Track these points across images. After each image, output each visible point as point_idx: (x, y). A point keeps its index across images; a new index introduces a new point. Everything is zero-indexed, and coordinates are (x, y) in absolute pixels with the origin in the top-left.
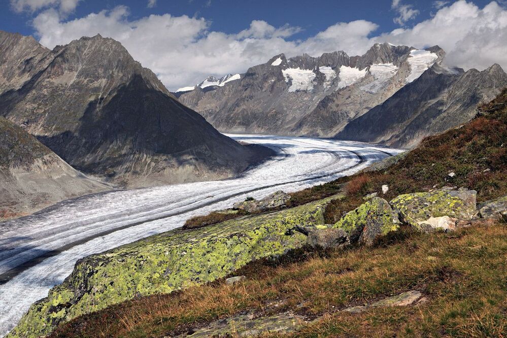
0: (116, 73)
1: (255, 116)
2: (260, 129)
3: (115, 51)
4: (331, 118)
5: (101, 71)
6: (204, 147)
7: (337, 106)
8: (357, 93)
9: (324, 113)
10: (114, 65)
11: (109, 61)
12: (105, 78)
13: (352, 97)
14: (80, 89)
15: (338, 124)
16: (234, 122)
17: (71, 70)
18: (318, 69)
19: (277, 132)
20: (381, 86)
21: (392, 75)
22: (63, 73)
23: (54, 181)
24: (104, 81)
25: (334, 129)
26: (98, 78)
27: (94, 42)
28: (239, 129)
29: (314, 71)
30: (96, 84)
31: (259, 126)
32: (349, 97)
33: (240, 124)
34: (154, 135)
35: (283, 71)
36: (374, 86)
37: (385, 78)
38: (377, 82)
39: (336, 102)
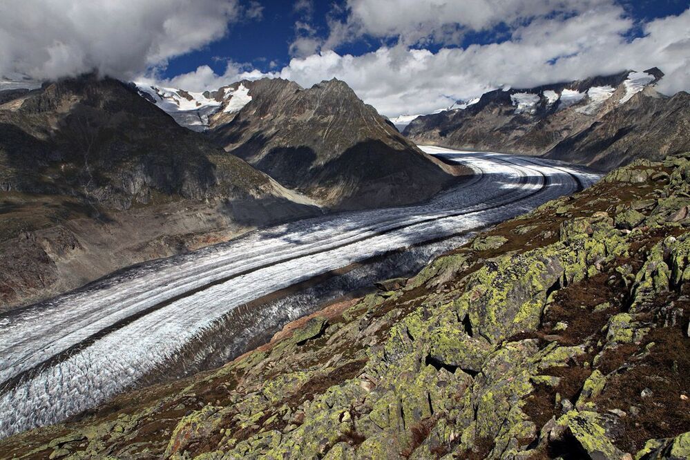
0: (341, 110)
1: (483, 136)
2: (485, 146)
3: (343, 92)
4: (545, 138)
5: (330, 109)
6: (403, 174)
7: (553, 126)
8: (572, 114)
9: (540, 133)
10: (341, 104)
11: (337, 100)
12: (332, 114)
13: (567, 118)
14: (313, 125)
15: (551, 143)
16: (465, 141)
17: (310, 108)
18: (542, 93)
19: (499, 149)
20: (596, 107)
21: (608, 97)
22: (304, 111)
23: (264, 207)
24: (332, 117)
25: (547, 148)
26: (327, 115)
27: (330, 85)
28: (469, 147)
29: (539, 95)
30: (325, 120)
31: (485, 145)
32: (565, 118)
33: (470, 142)
34: (362, 164)
35: (511, 96)
36: (589, 108)
37: (601, 100)
38: (592, 104)
39: (552, 123)
